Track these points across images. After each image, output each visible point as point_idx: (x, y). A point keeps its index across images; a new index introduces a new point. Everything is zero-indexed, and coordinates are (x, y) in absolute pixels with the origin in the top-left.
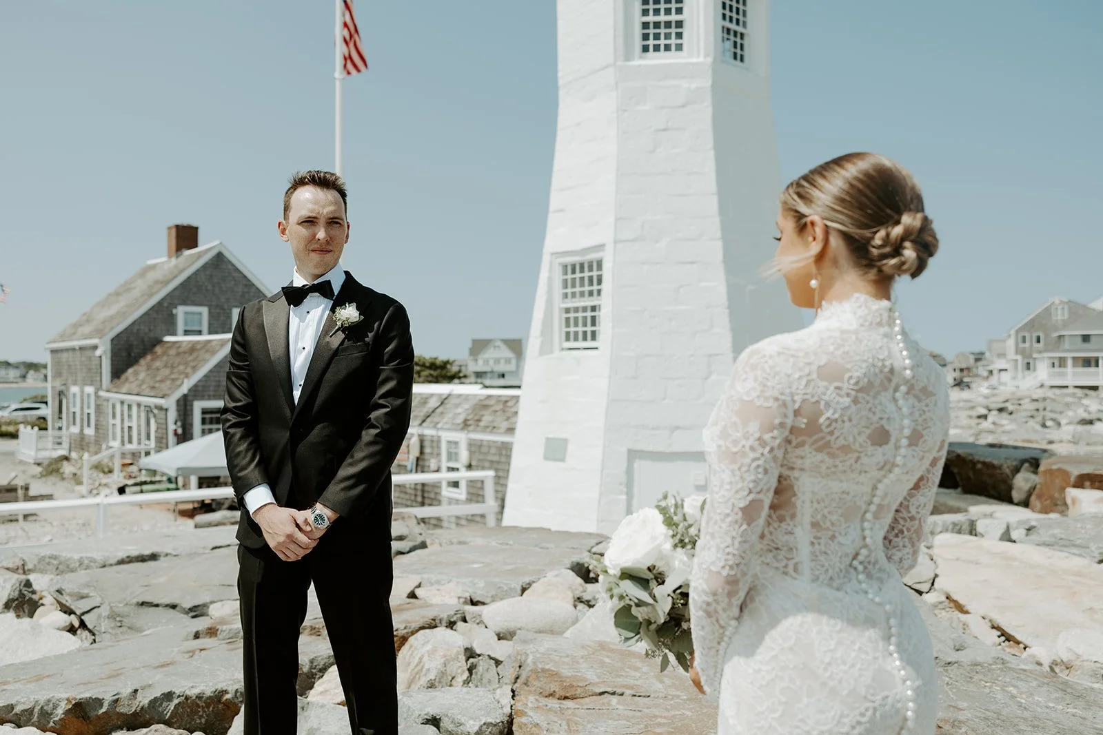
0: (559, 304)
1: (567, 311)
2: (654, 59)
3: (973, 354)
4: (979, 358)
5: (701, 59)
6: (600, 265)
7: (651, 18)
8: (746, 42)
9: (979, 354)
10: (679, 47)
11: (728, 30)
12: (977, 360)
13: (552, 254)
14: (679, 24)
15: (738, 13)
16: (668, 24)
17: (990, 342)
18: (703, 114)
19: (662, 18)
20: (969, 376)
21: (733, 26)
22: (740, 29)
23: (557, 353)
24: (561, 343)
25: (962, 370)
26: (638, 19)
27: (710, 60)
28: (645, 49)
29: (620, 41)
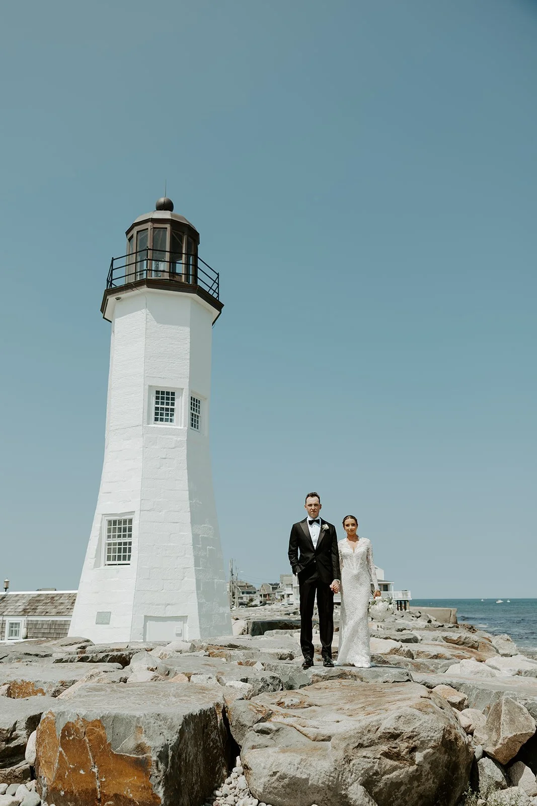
0: (105, 541)
1: (109, 544)
2: (161, 425)
3: (271, 584)
4: (275, 587)
5: (182, 427)
6: (131, 521)
7: (160, 406)
8: (199, 420)
9: (275, 584)
10: (171, 421)
11: (193, 414)
12: (274, 589)
13: (103, 515)
14: (172, 410)
15: (196, 407)
16: (167, 409)
17: (282, 576)
18: (183, 451)
19: (165, 406)
20: (270, 600)
21: (195, 413)
22: (197, 414)
23: (102, 567)
24: (105, 562)
25: (265, 596)
26: (154, 405)
27: (186, 428)
28: (156, 419)
29: (146, 414)
